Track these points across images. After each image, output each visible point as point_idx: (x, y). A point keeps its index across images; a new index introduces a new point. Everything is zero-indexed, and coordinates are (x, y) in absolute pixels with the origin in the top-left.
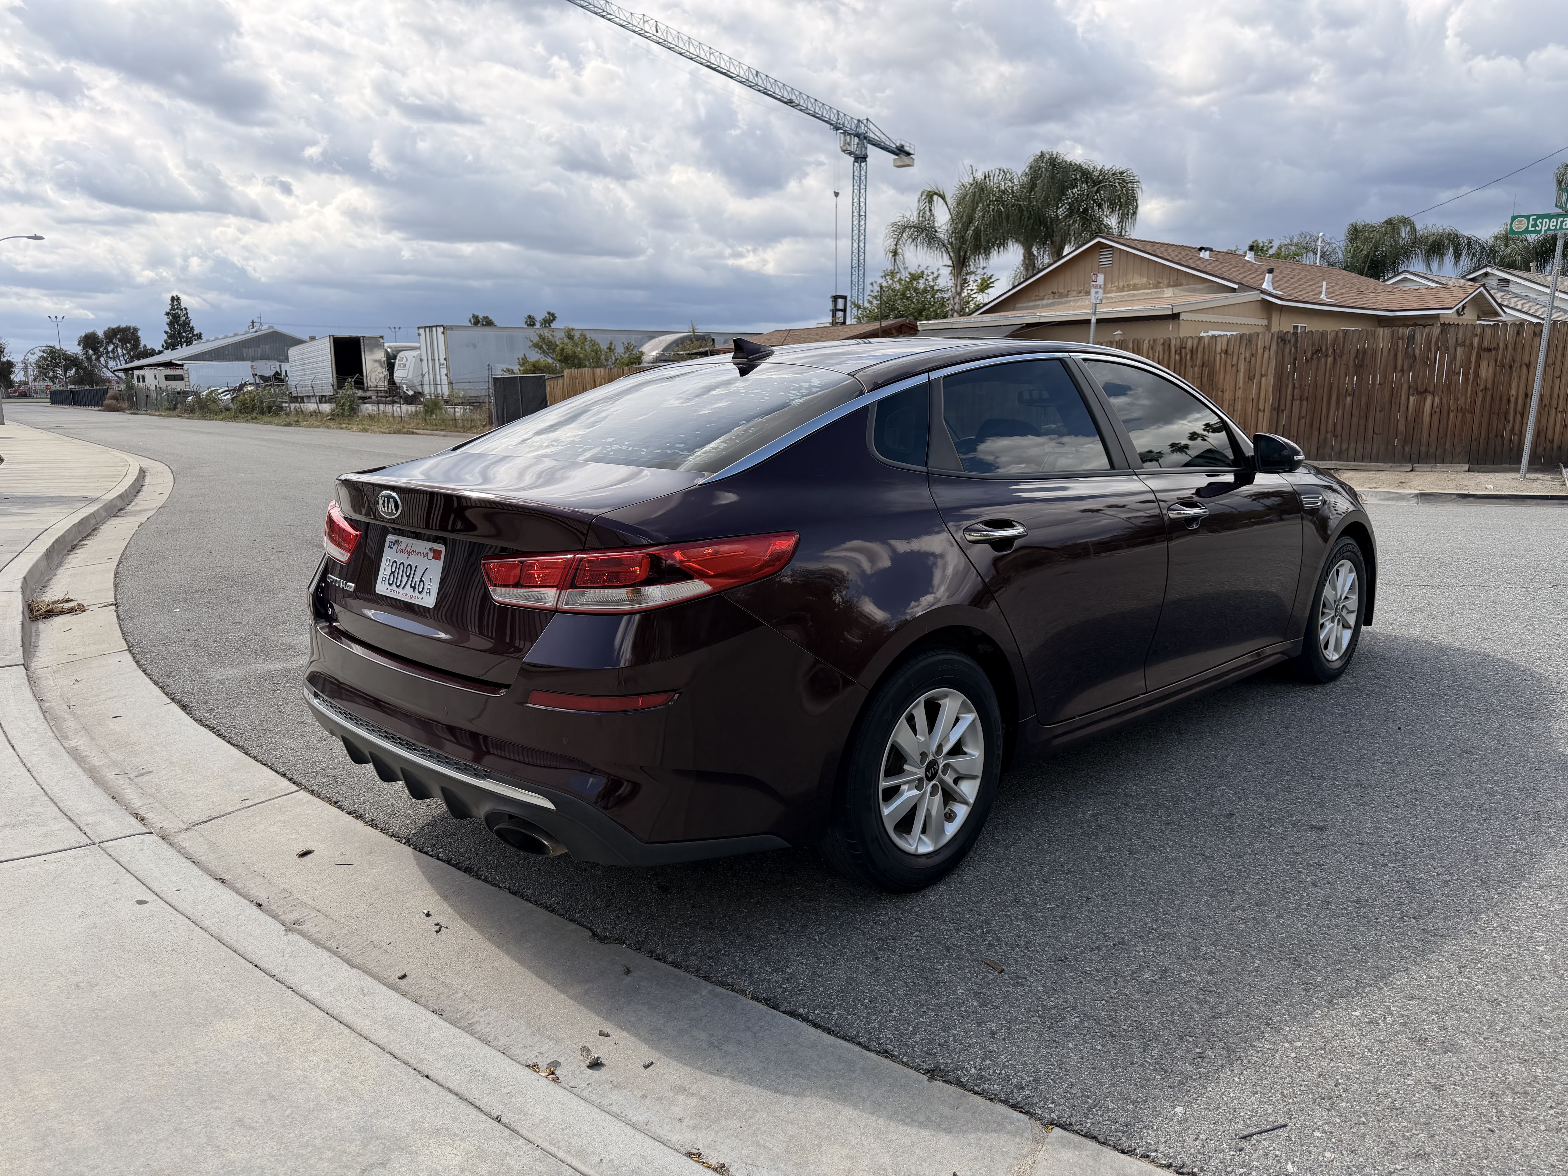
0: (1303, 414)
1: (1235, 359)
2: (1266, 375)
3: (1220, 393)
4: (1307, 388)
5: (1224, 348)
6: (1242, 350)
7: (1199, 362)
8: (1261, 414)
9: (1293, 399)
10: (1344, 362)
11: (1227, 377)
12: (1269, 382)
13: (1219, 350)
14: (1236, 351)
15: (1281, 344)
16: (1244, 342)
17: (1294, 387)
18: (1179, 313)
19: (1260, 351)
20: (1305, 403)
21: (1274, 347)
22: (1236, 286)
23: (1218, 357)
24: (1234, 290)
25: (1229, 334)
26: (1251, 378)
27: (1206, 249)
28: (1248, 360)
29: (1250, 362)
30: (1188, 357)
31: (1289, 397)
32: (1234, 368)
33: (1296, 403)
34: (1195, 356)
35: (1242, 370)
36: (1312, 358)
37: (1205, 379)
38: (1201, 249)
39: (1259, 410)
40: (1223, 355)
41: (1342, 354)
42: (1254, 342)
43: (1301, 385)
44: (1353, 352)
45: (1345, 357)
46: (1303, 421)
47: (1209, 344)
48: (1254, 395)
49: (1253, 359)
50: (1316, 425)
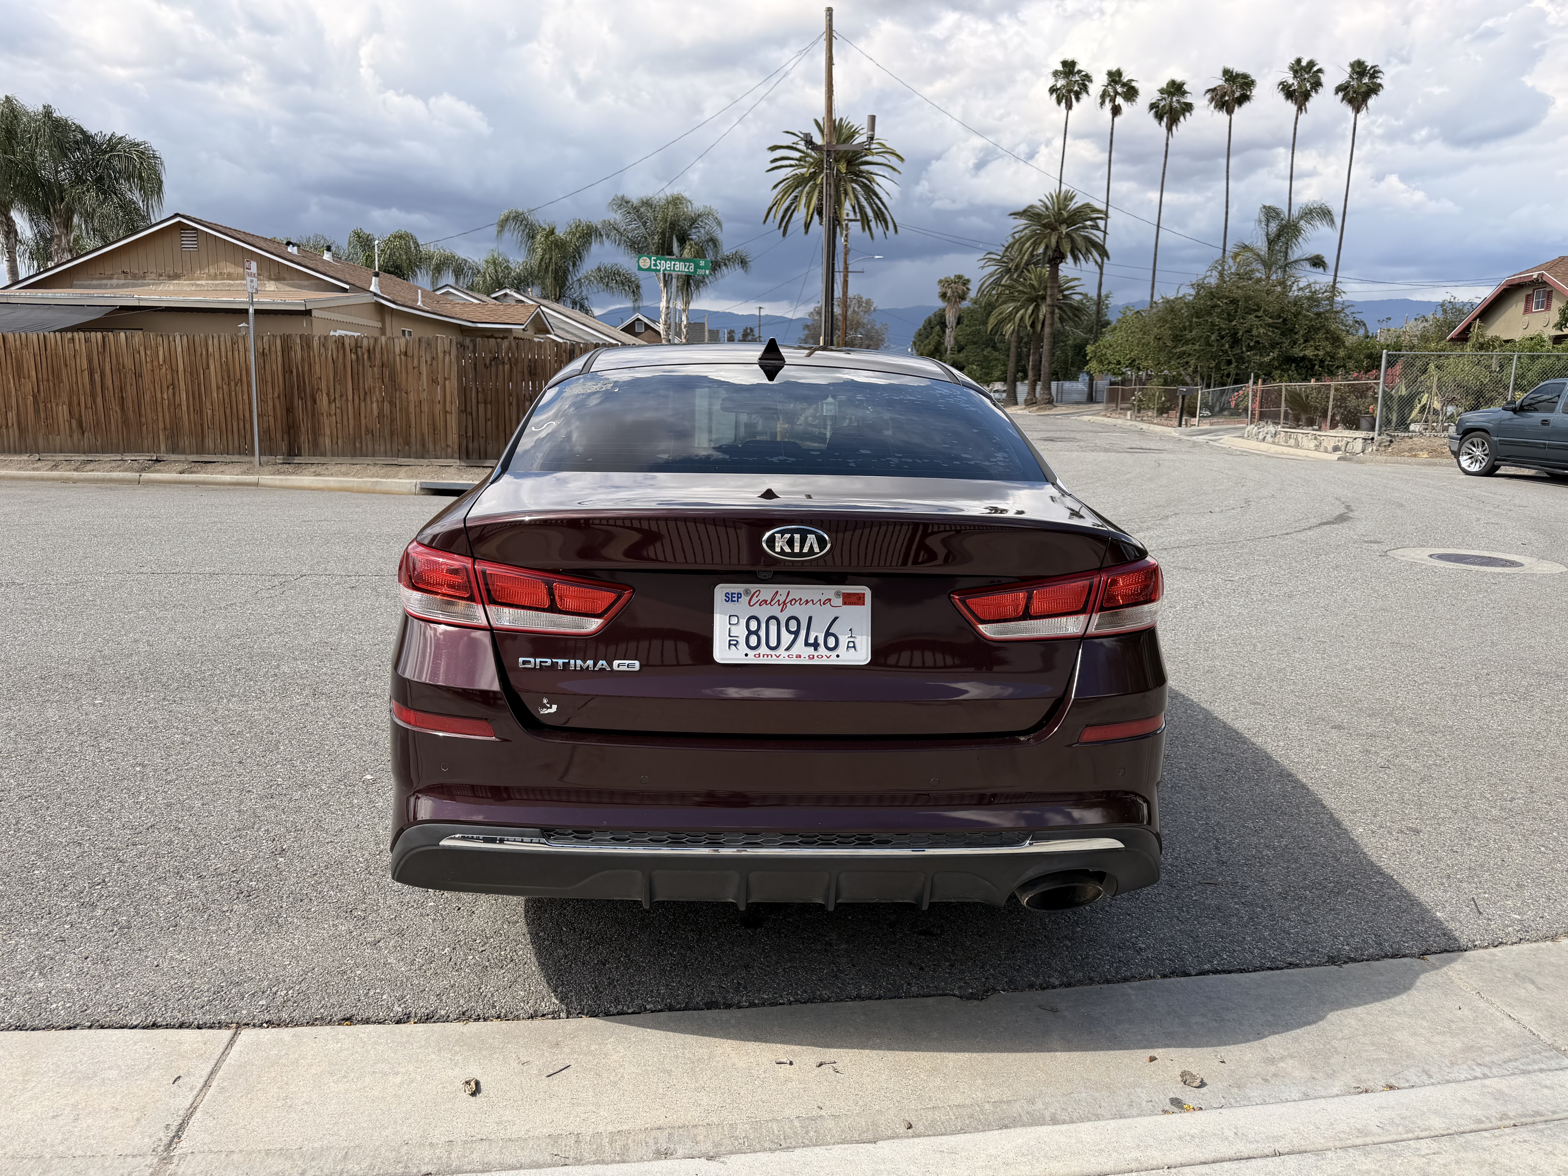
0: (489, 416)
1: (416, 361)
2: (449, 378)
3: (404, 395)
4: (489, 392)
5: (403, 350)
6: (423, 353)
7: (378, 362)
8: (448, 416)
9: (478, 402)
10: (519, 370)
11: (410, 379)
12: (452, 385)
13: (397, 351)
14: (416, 354)
15: (461, 350)
16: (423, 345)
17: (477, 392)
18: (310, 310)
19: (441, 355)
20: (489, 406)
21: (454, 352)
22: (347, 287)
23: (398, 358)
24: (345, 290)
25: (356, 334)
26: (435, 381)
27: (294, 245)
28: (429, 363)
29: (431, 365)
30: (366, 356)
31: (474, 401)
32: (416, 370)
33: (481, 407)
34: (373, 357)
35: (425, 373)
36: (490, 364)
37: (386, 380)
38: (288, 243)
39: (446, 412)
40: (403, 357)
41: (516, 364)
42: (433, 346)
43: (483, 390)
44: (526, 361)
45: (519, 365)
46: (489, 423)
47: (386, 344)
48: (439, 397)
49: (435, 363)
50: (501, 428)
